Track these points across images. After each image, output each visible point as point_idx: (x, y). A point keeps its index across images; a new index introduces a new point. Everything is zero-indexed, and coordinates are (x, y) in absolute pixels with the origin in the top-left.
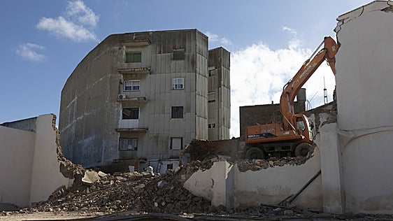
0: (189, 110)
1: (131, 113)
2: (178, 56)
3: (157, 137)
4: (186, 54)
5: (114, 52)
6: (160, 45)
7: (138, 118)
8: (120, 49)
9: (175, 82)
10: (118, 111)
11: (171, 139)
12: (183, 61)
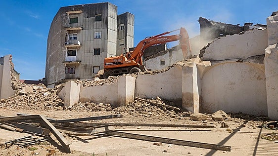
0: (103, 51)
1: (72, 53)
2: (98, 19)
3: (86, 66)
4: (103, 17)
5: (63, 17)
6: (88, 12)
7: (75, 56)
8: (66, 15)
9: (96, 34)
10: (65, 51)
11: (94, 67)
12: (100, 22)
